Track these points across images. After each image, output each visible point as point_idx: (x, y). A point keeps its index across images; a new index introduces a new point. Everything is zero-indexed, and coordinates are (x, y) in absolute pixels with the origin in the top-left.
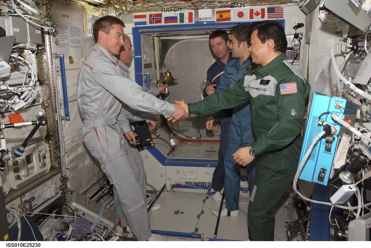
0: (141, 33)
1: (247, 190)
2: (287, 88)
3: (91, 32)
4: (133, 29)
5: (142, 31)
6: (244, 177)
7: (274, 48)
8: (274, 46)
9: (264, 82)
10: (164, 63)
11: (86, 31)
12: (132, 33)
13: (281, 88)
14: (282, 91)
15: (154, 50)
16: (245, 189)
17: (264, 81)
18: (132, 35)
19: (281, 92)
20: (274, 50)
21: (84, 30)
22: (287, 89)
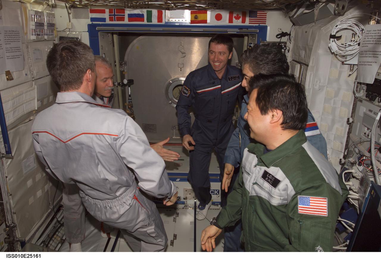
0: (99, 31)
1: (219, 204)
2: (310, 204)
3: (34, 33)
4: (90, 26)
5: (100, 29)
6: (215, 191)
7: (282, 124)
8: (281, 121)
9: (269, 178)
10: (125, 60)
11: (27, 33)
12: (87, 30)
13: (299, 202)
14: (302, 207)
15: (114, 46)
16: (216, 203)
17: (269, 176)
18: (88, 33)
19: (299, 208)
20: (282, 127)
21: (25, 32)
22: (310, 206)
